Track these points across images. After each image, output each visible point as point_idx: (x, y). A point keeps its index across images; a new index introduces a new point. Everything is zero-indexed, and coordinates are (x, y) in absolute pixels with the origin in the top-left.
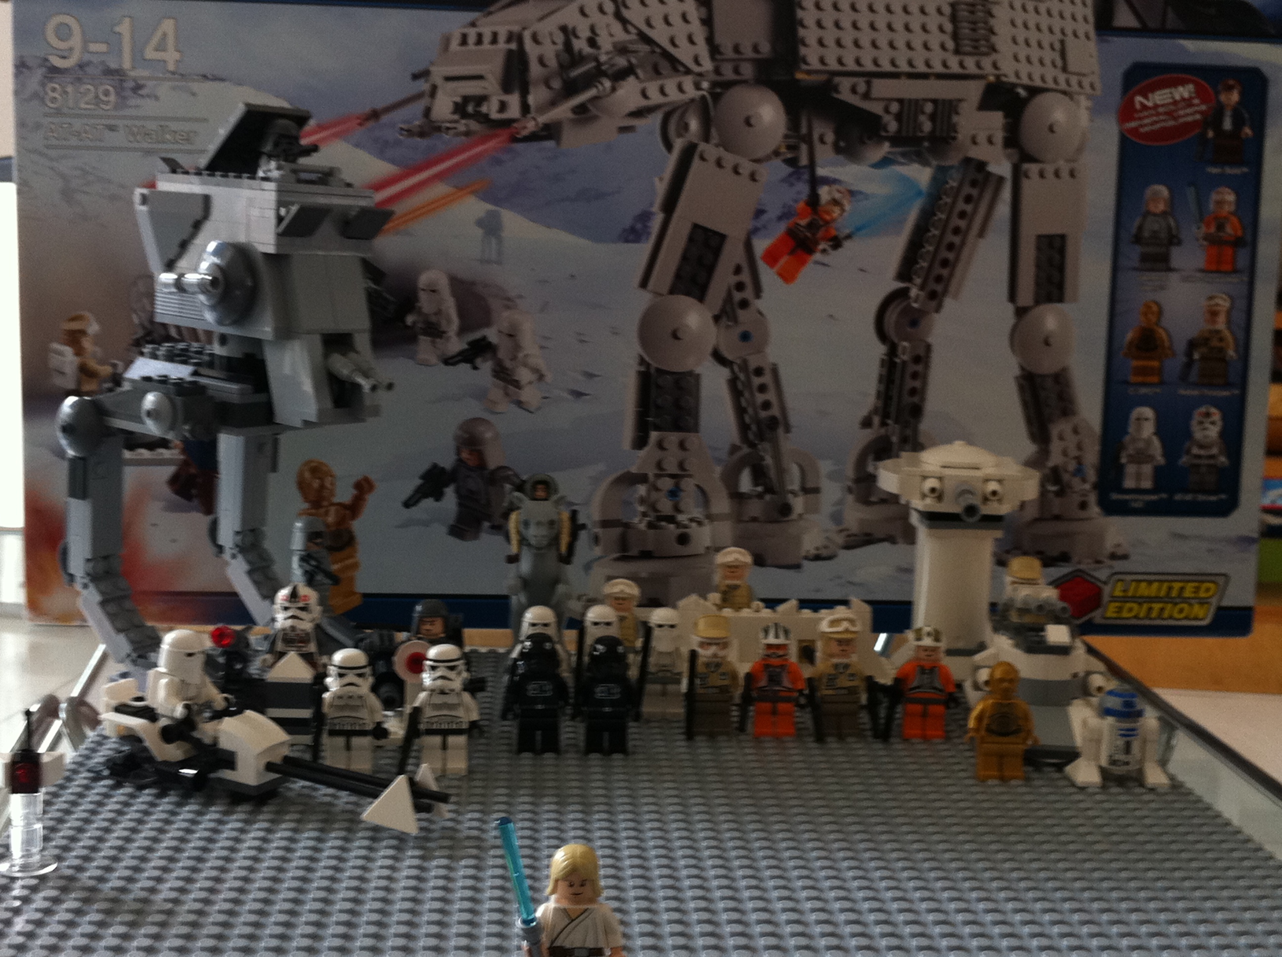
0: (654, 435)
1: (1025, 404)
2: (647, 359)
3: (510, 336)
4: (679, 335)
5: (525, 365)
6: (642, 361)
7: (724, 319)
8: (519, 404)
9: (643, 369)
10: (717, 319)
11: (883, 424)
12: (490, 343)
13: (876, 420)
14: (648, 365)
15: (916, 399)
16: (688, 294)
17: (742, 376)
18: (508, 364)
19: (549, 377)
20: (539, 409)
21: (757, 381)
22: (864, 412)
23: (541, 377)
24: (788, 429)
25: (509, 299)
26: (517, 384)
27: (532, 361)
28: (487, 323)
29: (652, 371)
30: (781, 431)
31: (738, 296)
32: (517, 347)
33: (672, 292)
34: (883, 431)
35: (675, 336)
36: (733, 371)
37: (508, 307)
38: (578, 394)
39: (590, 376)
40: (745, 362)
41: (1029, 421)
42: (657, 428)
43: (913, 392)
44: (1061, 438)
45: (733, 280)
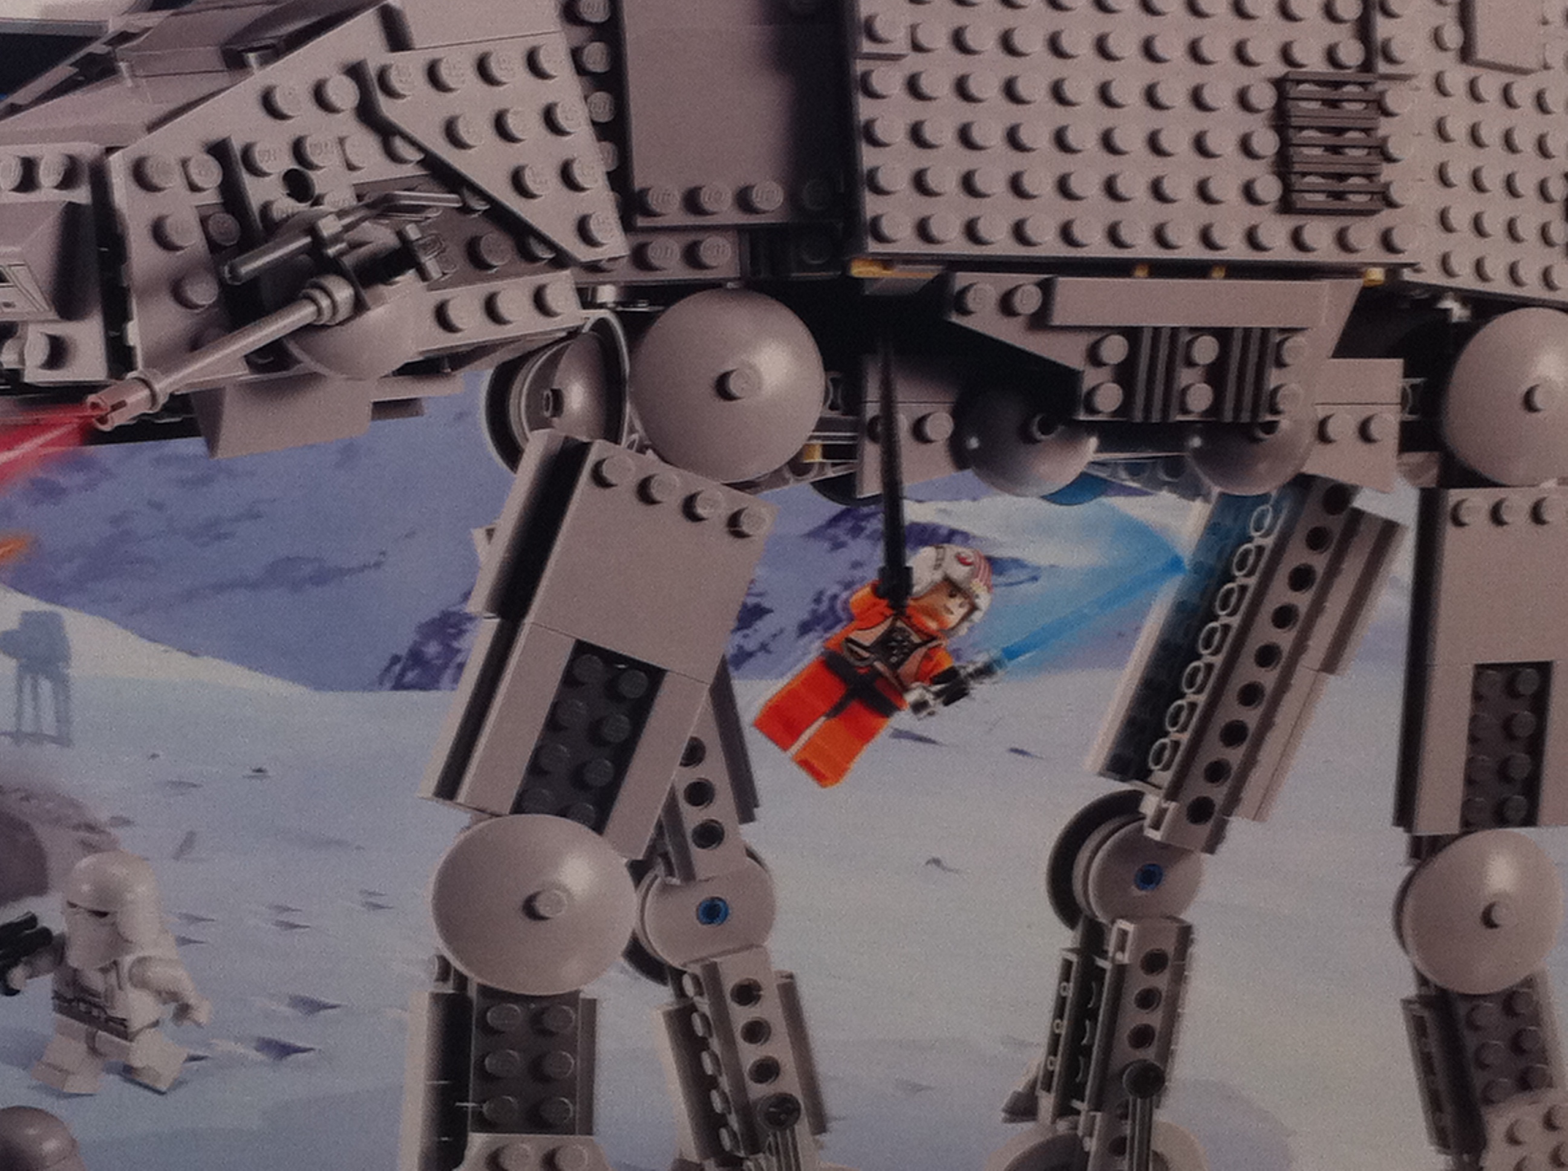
0: (478, 1142)
1: (1425, 1063)
2: (456, 964)
3: (103, 914)
4: (542, 908)
5: (142, 984)
6: (445, 971)
7: (660, 869)
8: (128, 1073)
9: (449, 989)
10: (638, 870)
11: (1064, 1110)
12: (46, 932)
13: (1047, 1102)
14: (462, 981)
15: (1149, 1054)
16: (563, 813)
17: (704, 1005)
18: (96, 981)
19: (203, 1013)
20: (178, 1084)
21: (741, 1015)
22: (1020, 1085)
23: (183, 1011)
24: (820, 1125)
25: (91, 828)
26: (121, 1028)
27: (158, 973)
28: (39, 887)
29: (472, 992)
30: (803, 1127)
31: (693, 817)
32: (119, 942)
33: (519, 808)
34: (1062, 1126)
35: (530, 910)
36: (680, 992)
37: (89, 848)
38: (283, 1050)
39: (313, 1007)
40: (712, 971)
41: (1434, 1102)
42: (486, 1125)
43: (1142, 1037)
44: (1513, 1140)
45: (683, 777)
